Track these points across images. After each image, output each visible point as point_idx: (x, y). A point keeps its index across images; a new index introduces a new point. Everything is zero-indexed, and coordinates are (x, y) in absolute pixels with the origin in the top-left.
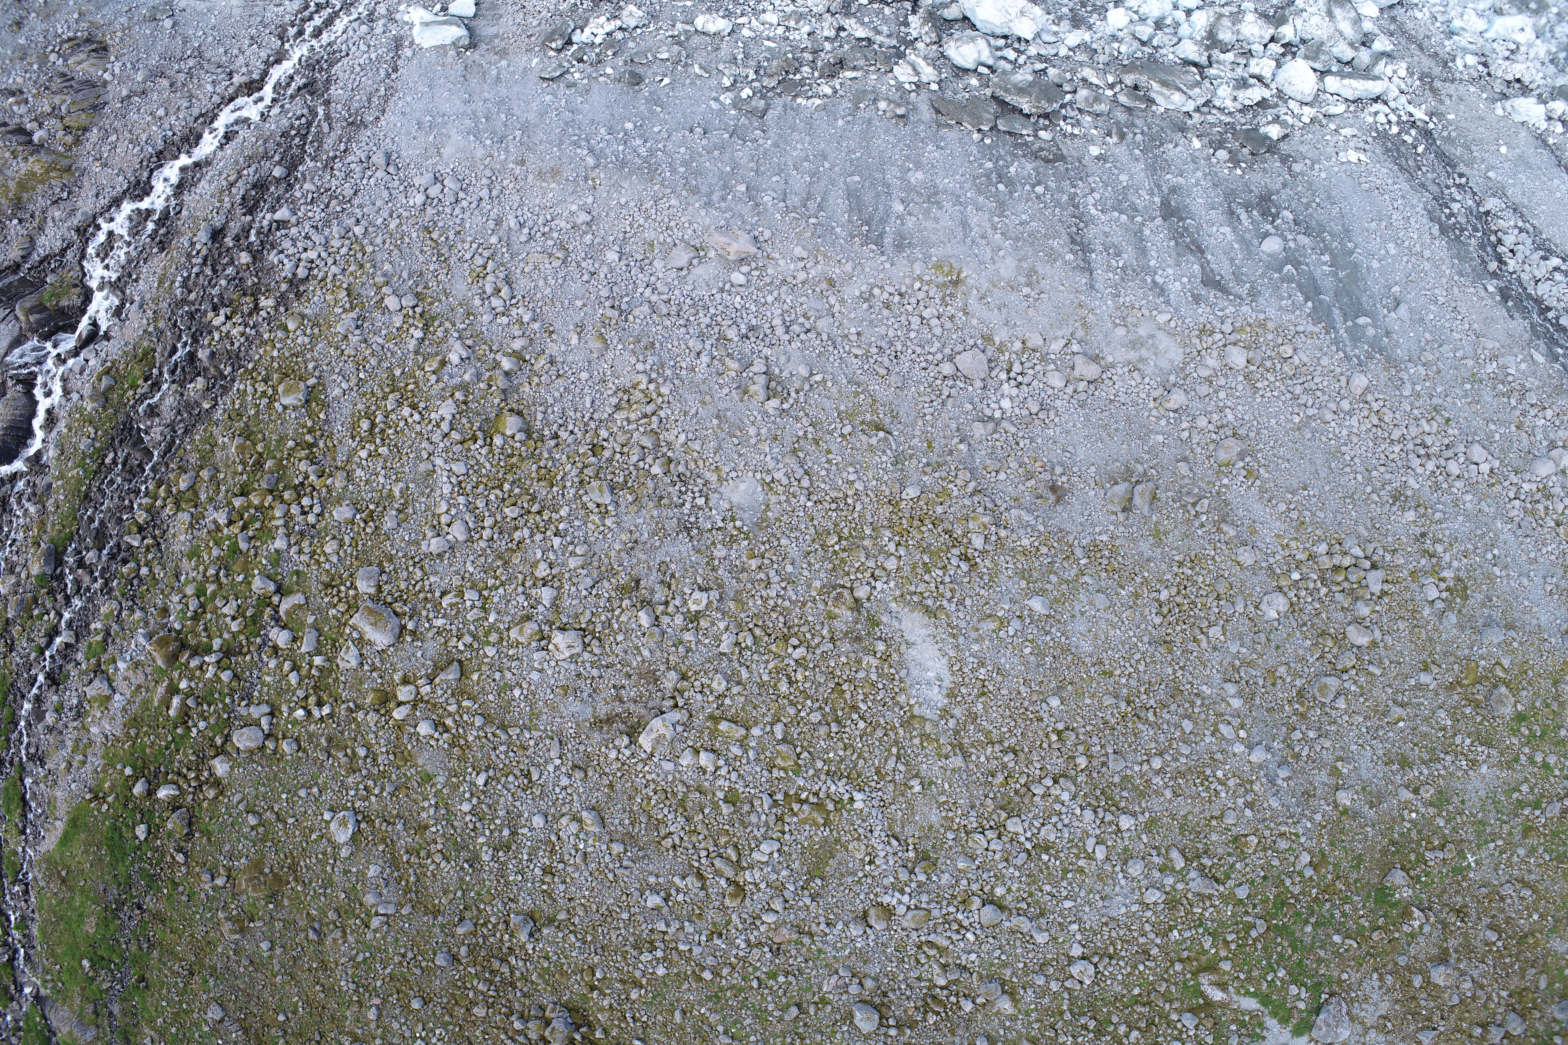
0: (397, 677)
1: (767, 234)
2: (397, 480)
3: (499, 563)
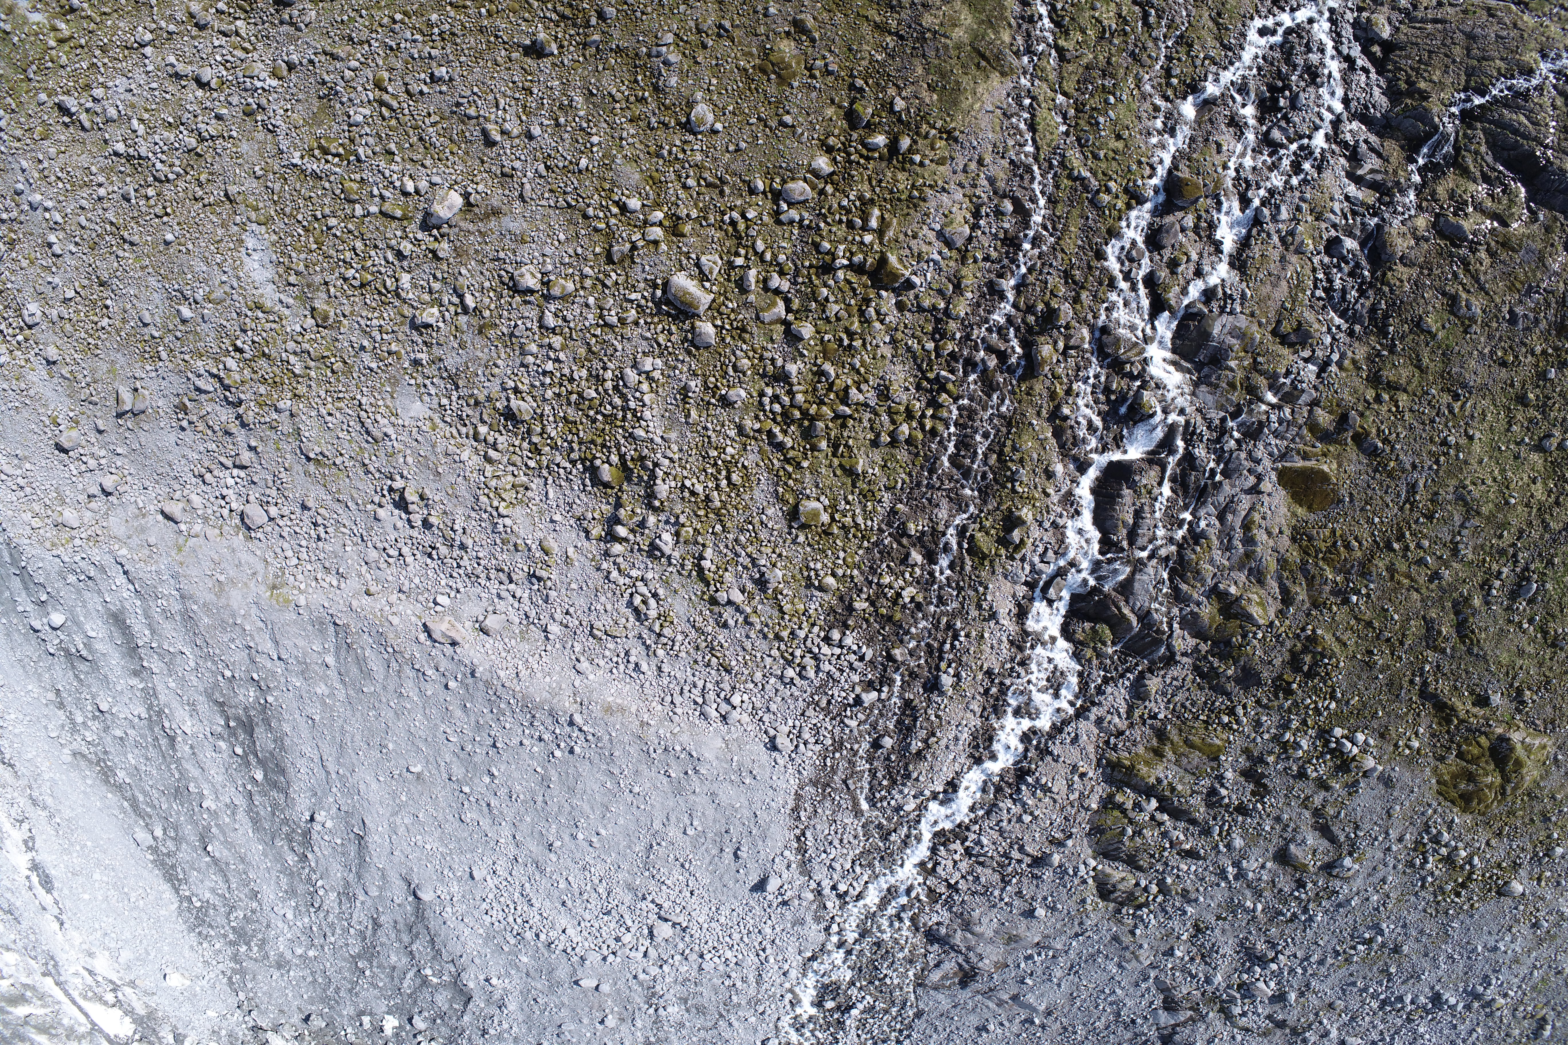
0: (664, 247)
2: (696, 425)
3: (595, 349)
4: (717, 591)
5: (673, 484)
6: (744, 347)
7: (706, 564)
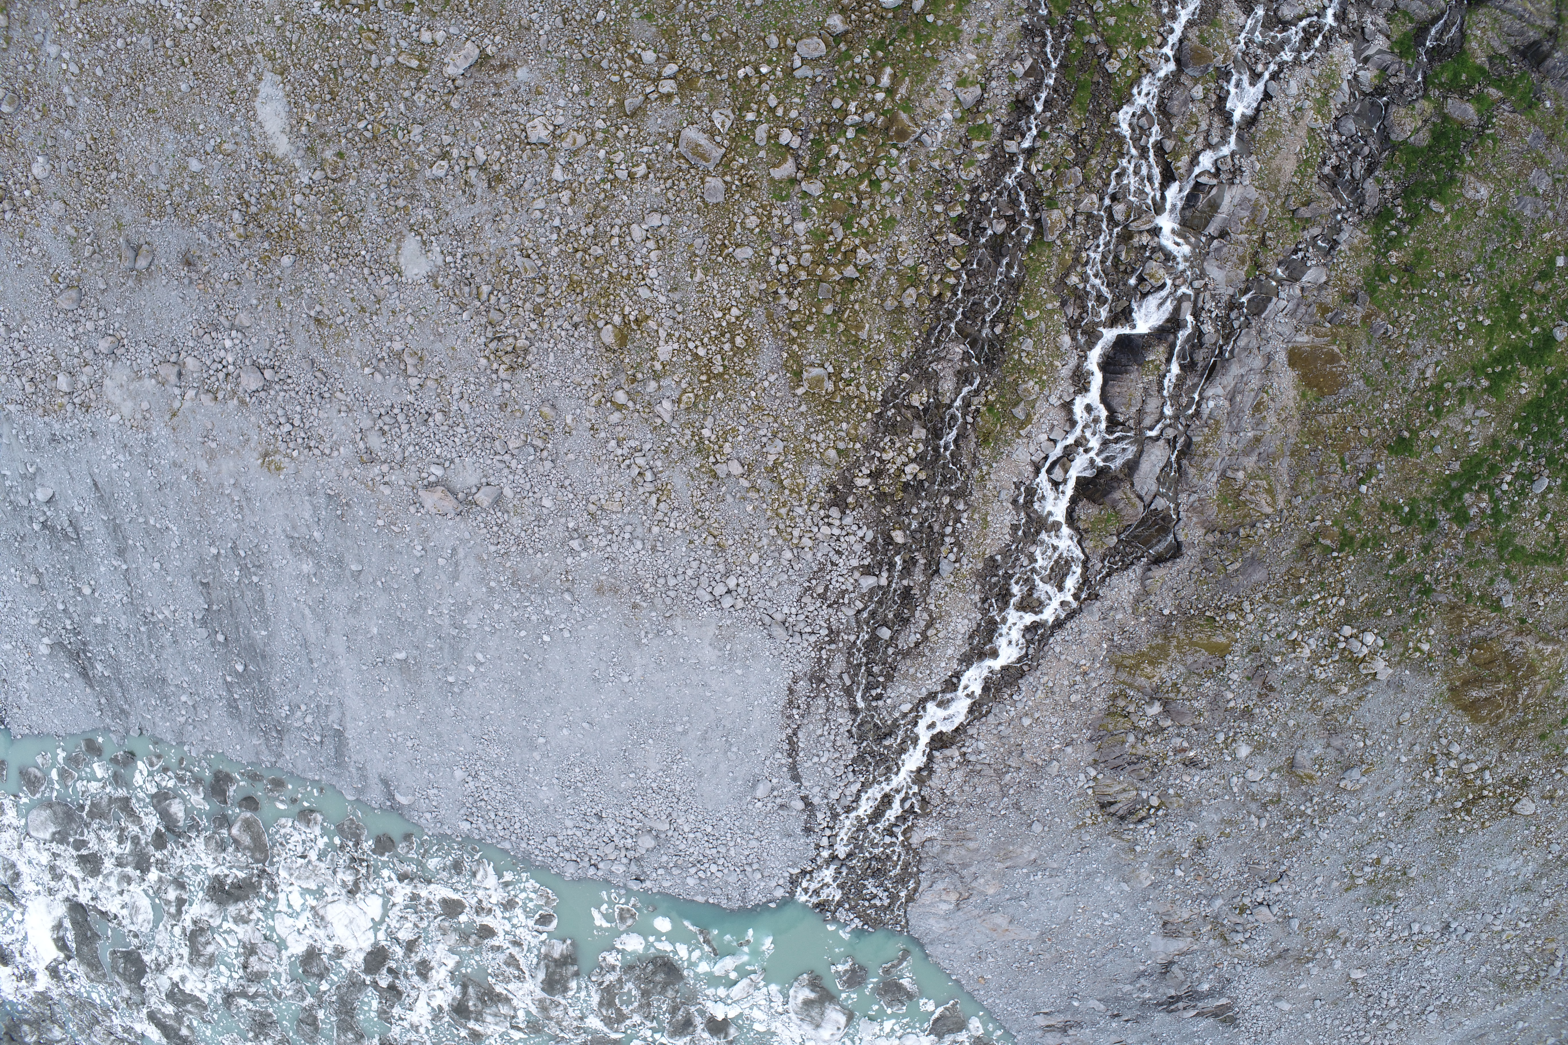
0: (677, 100)
1: (412, 509)
2: (701, 284)
3: (603, 204)
4: (717, 462)
5: (676, 346)
6: (753, 204)
7: (706, 433)
